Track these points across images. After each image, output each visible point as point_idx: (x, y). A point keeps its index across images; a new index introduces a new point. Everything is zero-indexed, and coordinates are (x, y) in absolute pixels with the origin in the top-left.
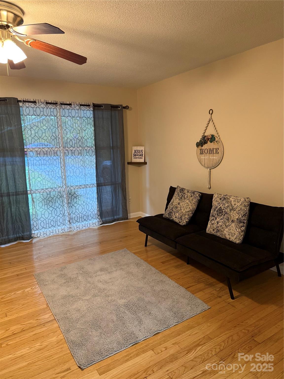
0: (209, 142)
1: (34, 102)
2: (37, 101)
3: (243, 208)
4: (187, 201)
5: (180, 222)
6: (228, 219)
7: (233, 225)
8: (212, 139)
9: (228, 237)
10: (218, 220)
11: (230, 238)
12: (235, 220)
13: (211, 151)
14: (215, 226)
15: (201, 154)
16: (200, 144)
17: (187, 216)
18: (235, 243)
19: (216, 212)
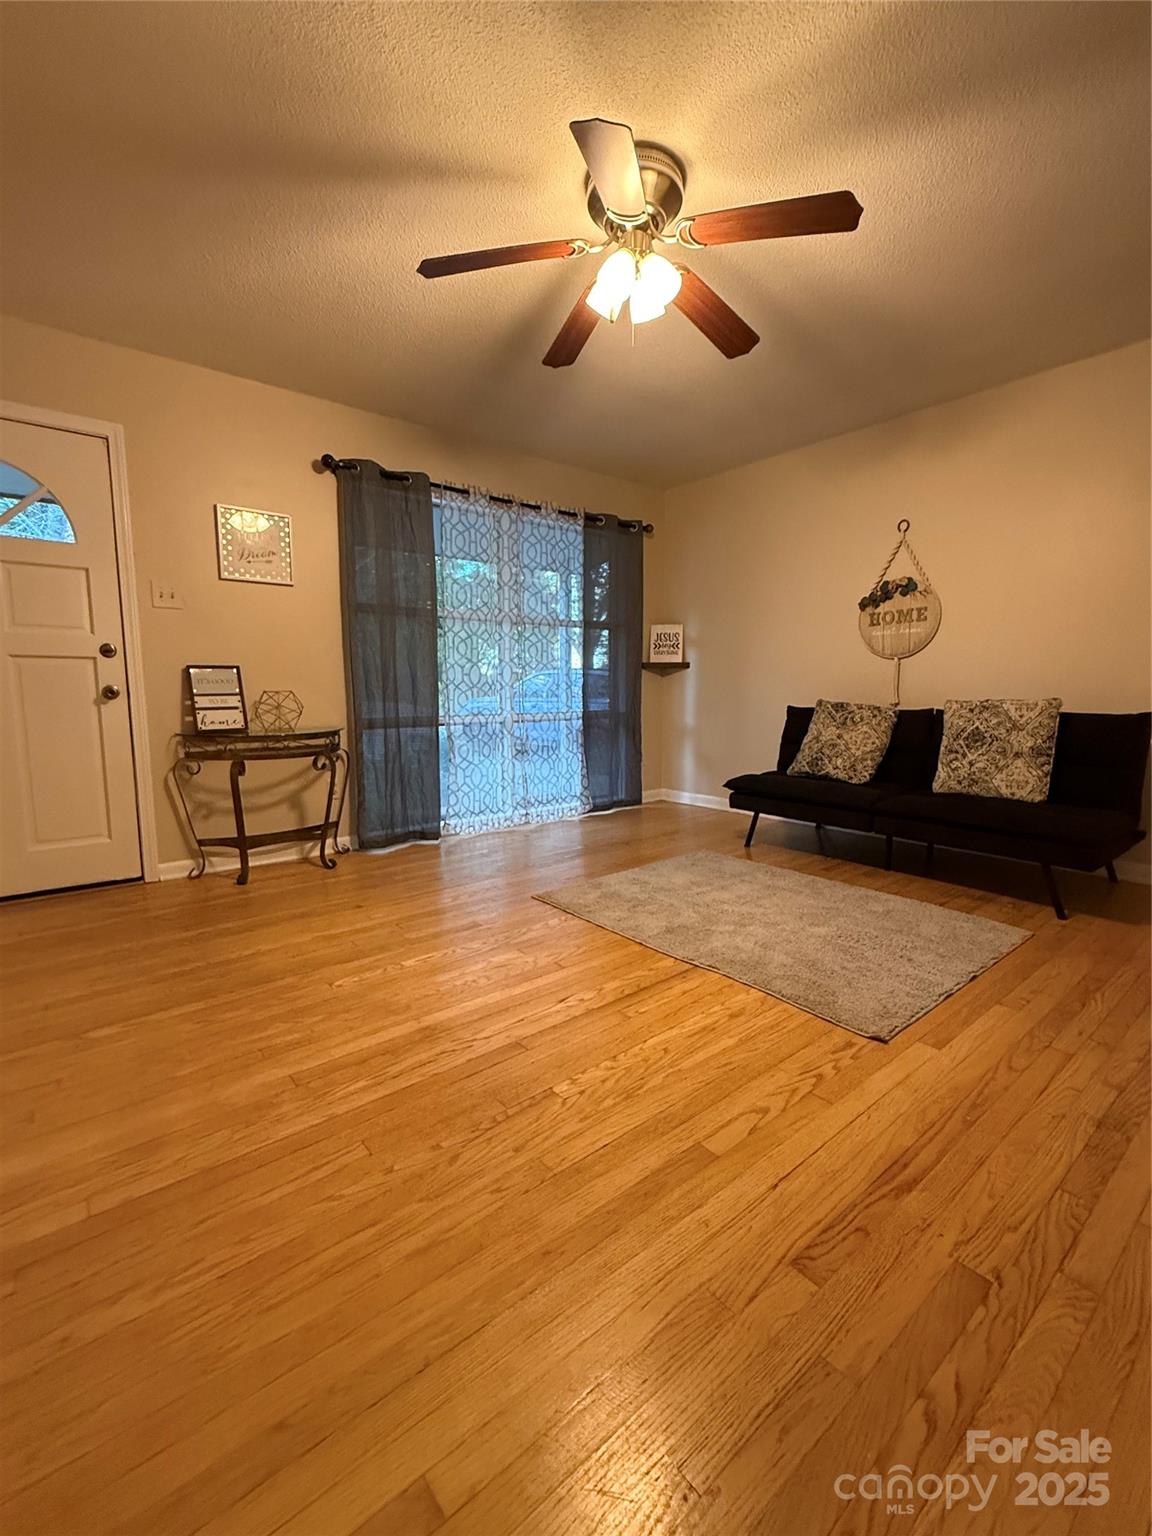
0: (897, 595)
1: (464, 492)
2: (471, 490)
3: (1046, 722)
4: (865, 728)
5: (851, 778)
7: (1019, 762)
8: (908, 587)
9: (1005, 792)
10: (970, 757)
11: (1013, 794)
12: (1025, 750)
13: (903, 617)
14: (963, 772)
15: (872, 624)
16: (870, 602)
17: (869, 762)
18: (1032, 804)
19: (961, 742)
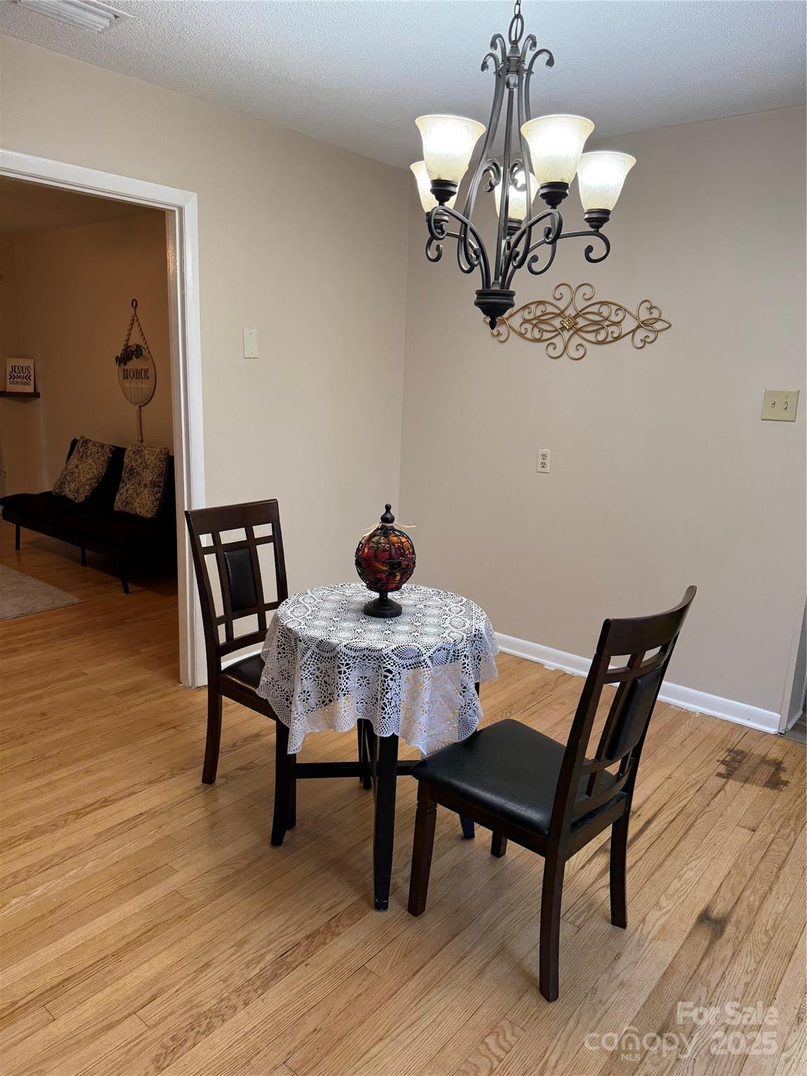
3: (158, 463)
4: (90, 461)
5: (76, 498)
6: (139, 484)
7: (146, 491)
10: (128, 486)
11: (140, 512)
12: (148, 482)
14: (124, 497)
16: (124, 359)
18: (146, 519)
19: (127, 475)
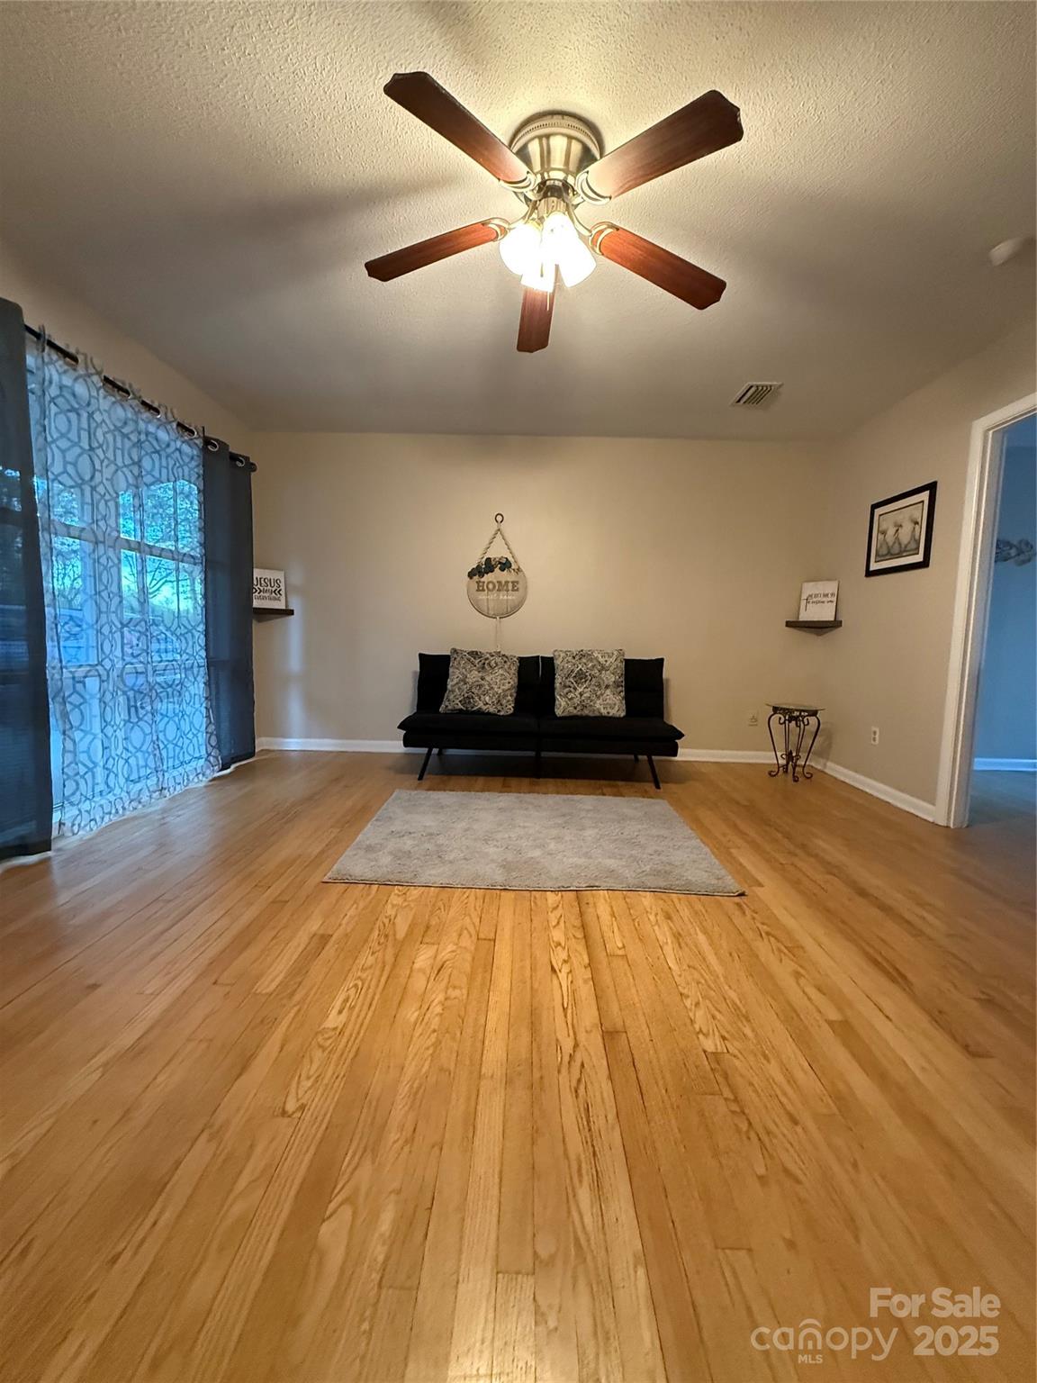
0: (497, 570)
5: (499, 711)
7: (608, 692)
8: (505, 565)
9: (604, 712)
10: (580, 690)
11: (608, 713)
12: (610, 684)
13: (501, 587)
14: (576, 701)
15: (478, 590)
16: (477, 572)
17: (509, 698)
